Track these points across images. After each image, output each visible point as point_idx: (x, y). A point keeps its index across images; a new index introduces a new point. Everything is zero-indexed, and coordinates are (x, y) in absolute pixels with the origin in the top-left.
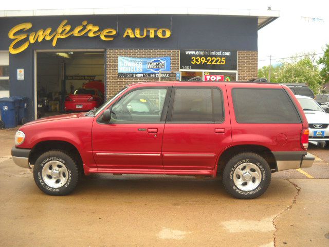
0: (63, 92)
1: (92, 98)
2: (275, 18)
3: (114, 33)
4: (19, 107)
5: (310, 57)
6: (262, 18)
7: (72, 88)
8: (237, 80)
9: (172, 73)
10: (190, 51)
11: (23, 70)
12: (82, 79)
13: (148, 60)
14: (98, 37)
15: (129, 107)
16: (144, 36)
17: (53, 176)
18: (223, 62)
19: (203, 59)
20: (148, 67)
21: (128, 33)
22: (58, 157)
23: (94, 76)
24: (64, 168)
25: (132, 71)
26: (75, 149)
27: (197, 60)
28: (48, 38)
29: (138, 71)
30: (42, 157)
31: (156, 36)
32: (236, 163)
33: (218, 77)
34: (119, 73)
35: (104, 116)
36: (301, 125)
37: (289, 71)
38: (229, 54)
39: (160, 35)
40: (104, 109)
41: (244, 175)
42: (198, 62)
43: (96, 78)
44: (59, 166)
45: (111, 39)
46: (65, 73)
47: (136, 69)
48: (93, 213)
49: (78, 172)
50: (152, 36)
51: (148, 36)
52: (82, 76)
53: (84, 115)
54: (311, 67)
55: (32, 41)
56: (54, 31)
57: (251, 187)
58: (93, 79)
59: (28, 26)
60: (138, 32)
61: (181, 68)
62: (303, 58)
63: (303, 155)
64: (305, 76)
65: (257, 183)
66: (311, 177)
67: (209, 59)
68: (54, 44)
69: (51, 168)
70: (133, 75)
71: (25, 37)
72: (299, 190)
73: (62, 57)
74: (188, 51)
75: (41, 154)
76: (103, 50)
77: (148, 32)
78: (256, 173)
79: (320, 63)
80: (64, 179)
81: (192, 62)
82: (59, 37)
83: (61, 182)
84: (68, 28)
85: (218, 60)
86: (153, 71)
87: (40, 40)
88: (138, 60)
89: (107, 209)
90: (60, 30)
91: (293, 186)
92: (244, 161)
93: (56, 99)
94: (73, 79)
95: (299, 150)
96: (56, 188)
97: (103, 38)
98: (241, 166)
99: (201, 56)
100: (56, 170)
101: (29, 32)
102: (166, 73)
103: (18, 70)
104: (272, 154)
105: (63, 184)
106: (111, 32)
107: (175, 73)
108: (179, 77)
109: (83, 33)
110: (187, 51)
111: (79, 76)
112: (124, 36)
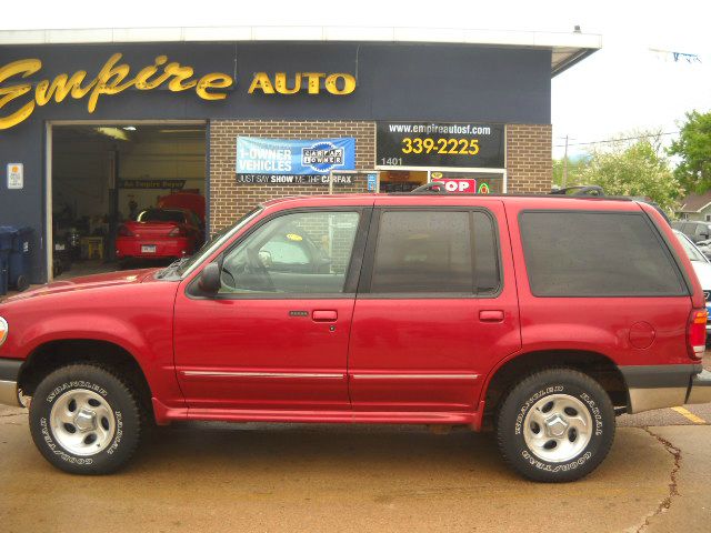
0: (114, 217)
1: (176, 231)
2: (589, 51)
3: (228, 82)
4: (12, 251)
5: (652, 140)
6: (562, 50)
7: (134, 209)
8: (505, 191)
9: (359, 174)
10: (399, 124)
11: (20, 167)
12: (156, 187)
13: (304, 145)
14: (192, 91)
15: (263, 255)
16: (297, 89)
17: (79, 427)
18: (473, 149)
19: (429, 143)
20: (305, 159)
21: (259, 83)
22: (91, 382)
23: (184, 182)
24: (105, 407)
25: (268, 170)
26: (132, 361)
27: (414, 145)
28: (78, 94)
29: (280, 170)
30: (49, 379)
31: (323, 91)
32: (531, 395)
33: (461, 183)
34: (239, 175)
35: (205, 279)
36: (688, 301)
37: (608, 169)
38: (487, 131)
39: (331, 88)
40: (204, 261)
41: (550, 424)
42: (418, 149)
43: (188, 186)
44: (93, 403)
45: (222, 97)
46: (117, 173)
47: (276, 166)
48: (178, 524)
49: (140, 419)
50: (314, 89)
51: (304, 91)
52: (155, 181)
53: (156, 276)
54: (653, 161)
55: (41, 100)
56: (91, 77)
57: (567, 452)
58: (180, 188)
59: (33, 66)
60: (281, 81)
61: (380, 163)
62: (635, 141)
63: (694, 374)
64: (643, 181)
65: (582, 442)
66: (699, 421)
67: (443, 143)
68: (92, 107)
69: (72, 407)
70: (270, 179)
71: (27, 90)
72: (677, 456)
73: (111, 139)
74: (395, 124)
75: (49, 373)
76: (202, 122)
77: (305, 80)
78: (579, 417)
79: (673, 153)
80: (105, 433)
81: (404, 150)
82: (103, 91)
83: (97, 443)
84: (124, 72)
85: (463, 144)
86: (314, 169)
87: (60, 98)
88: (281, 144)
89: (213, 513)
90: (105, 75)
91: (662, 446)
92: (551, 389)
93: (99, 232)
94: (135, 187)
95: (683, 363)
96: (84, 458)
97: (202, 94)
98: (541, 403)
99: (423, 136)
100: (85, 412)
101: (34, 79)
102: (346, 175)
103: (10, 167)
104: (617, 371)
105: (104, 446)
106: (221, 81)
107: (366, 175)
108: (374, 182)
109: (156, 84)
110: (392, 124)
111: (149, 181)
112: (251, 90)
